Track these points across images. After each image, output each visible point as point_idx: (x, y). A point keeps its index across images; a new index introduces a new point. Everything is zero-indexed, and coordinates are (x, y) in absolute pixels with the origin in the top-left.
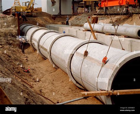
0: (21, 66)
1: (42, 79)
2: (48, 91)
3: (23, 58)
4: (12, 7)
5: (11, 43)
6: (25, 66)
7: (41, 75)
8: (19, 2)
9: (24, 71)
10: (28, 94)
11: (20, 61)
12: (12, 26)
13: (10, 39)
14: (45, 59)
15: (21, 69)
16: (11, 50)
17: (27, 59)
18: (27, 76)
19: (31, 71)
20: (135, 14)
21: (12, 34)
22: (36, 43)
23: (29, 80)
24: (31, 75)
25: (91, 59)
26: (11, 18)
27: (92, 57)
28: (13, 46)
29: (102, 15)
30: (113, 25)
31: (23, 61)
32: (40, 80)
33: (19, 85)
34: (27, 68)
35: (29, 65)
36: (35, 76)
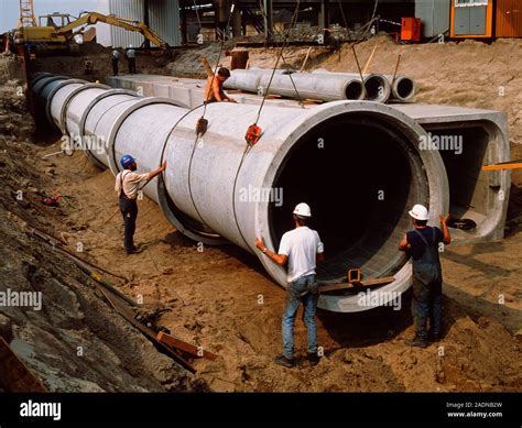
0: (35, 190)
1: (91, 224)
2: (108, 251)
3: (43, 169)
4: (15, 31)
5: (11, 130)
6: (47, 190)
7: (89, 213)
8: (32, 16)
9: (44, 203)
10: (38, 257)
11: (33, 176)
12: (9, 82)
13: (7, 116)
14: (103, 170)
15: (34, 196)
16: (8, 147)
17: (52, 172)
18: (51, 215)
19: (63, 202)
20: (346, 44)
21: (11, 104)
22: (77, 125)
23: (57, 226)
24: (62, 214)
25: (217, 138)
26: (7, 59)
27: (220, 133)
28: (14, 137)
29: (260, 45)
30: (286, 73)
31: (42, 175)
32: (88, 226)
33: (17, 234)
34: (52, 193)
35: (59, 188)
36: (74, 216)
